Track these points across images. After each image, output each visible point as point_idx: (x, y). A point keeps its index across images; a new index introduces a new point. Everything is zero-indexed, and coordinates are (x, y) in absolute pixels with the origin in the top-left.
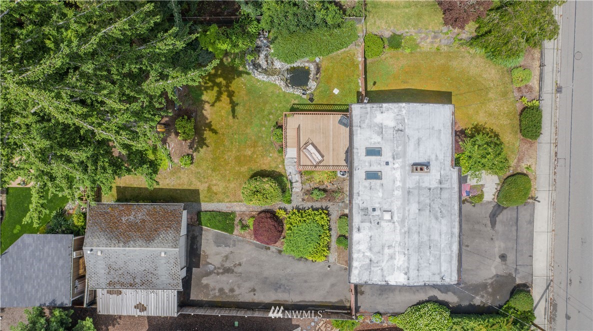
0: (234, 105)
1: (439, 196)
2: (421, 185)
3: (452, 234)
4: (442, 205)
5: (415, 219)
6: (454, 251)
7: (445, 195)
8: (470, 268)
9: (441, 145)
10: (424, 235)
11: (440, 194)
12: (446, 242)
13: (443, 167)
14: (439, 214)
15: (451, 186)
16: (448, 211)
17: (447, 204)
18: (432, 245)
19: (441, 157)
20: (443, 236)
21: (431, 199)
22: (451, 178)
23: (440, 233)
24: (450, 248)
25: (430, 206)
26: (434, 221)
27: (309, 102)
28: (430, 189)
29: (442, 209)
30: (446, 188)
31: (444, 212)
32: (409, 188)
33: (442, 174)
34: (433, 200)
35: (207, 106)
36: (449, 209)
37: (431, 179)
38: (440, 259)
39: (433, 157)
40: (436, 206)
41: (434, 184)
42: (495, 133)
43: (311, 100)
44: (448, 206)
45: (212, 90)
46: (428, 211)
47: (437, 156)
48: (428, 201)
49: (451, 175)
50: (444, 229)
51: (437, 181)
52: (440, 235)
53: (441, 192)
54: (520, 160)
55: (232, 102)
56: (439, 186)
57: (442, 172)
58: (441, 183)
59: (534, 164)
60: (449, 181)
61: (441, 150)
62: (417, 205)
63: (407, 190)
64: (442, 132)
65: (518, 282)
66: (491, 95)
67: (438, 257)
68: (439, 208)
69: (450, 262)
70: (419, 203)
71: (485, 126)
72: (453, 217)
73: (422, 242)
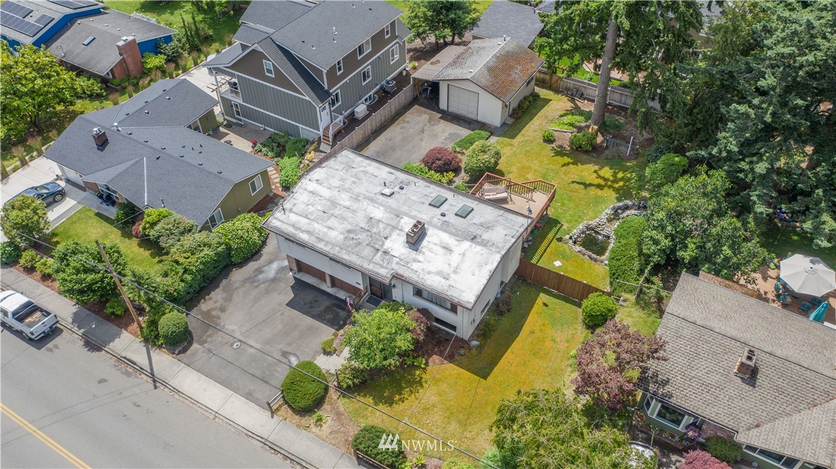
0: (586, 186)
1: (372, 245)
2: (397, 232)
3: (320, 240)
4: (360, 243)
5: (365, 211)
6: (301, 234)
7: (367, 251)
8: (256, 306)
9: (429, 273)
10: (341, 212)
11: (372, 246)
12: (317, 230)
13: (401, 263)
14: (352, 236)
15: (374, 263)
16: (348, 247)
17: (357, 249)
18: (326, 215)
19: (415, 266)
20: (325, 230)
21: (374, 235)
22: (382, 267)
23: (331, 229)
24: (308, 232)
25: (368, 230)
26: (349, 227)
27: (558, 236)
28: (386, 238)
29: (354, 241)
30: (375, 256)
31: (351, 242)
32: (402, 218)
33: (394, 258)
34: (371, 237)
35: (596, 167)
36: (349, 249)
37: (397, 245)
38: (305, 217)
39: (420, 257)
40: (362, 237)
41: (388, 244)
42: (396, 403)
43: (560, 240)
44: (352, 249)
45: (612, 176)
46: (363, 226)
47: (419, 262)
48: (375, 230)
49: (386, 268)
50: (333, 234)
51: (390, 250)
52: (329, 228)
53: (375, 248)
54: (339, 414)
55: (590, 185)
56: (383, 250)
57: (397, 259)
58: (385, 252)
59: (320, 433)
60: (381, 263)
61: (423, 270)
62: (378, 218)
63: (401, 216)
64: (444, 281)
65: (195, 346)
66: (454, 426)
67: (309, 216)
68: (359, 239)
69: (293, 226)
70: (379, 221)
71: (413, 395)
72: (338, 249)
73: (336, 207)
